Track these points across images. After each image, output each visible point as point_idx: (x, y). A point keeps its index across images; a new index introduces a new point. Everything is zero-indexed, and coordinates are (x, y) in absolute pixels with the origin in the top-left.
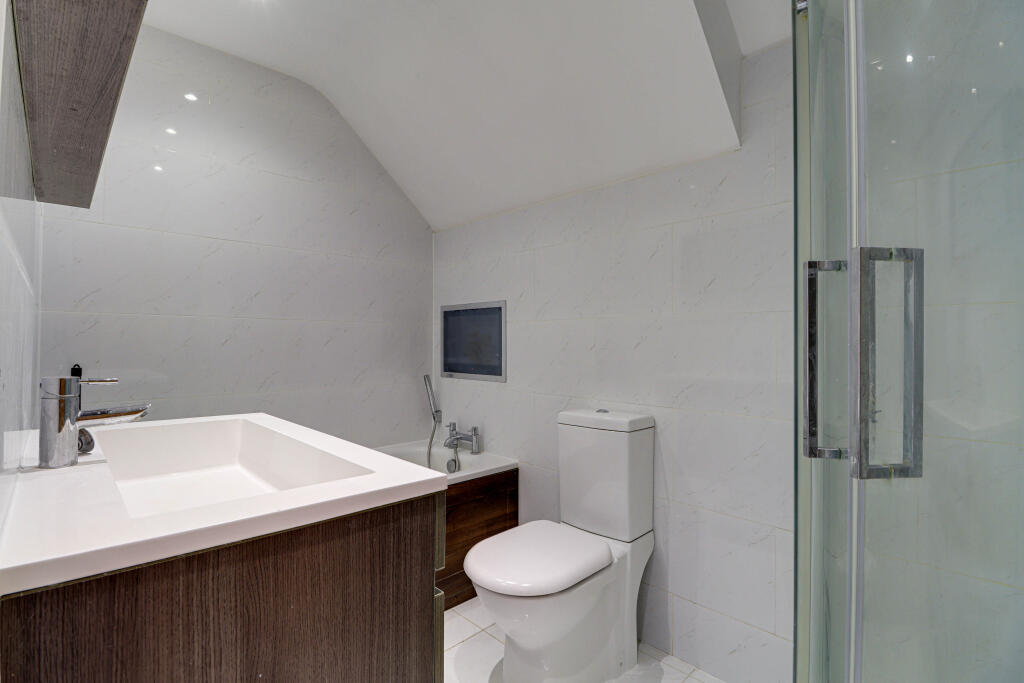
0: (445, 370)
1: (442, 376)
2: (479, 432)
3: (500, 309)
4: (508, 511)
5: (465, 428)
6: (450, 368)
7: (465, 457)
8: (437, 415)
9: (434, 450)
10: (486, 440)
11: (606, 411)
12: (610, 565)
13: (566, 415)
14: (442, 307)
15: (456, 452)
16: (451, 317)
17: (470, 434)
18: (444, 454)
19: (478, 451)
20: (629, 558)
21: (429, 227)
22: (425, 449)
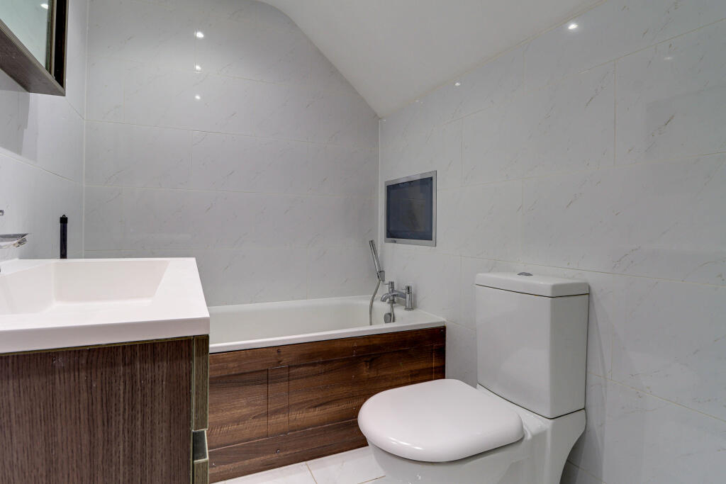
0: (388, 237)
1: (385, 241)
2: (413, 290)
3: (431, 179)
4: (434, 365)
5: (400, 287)
6: (392, 234)
7: (399, 312)
8: (381, 274)
9: (374, 303)
10: (419, 298)
11: (529, 275)
12: (522, 440)
13: (484, 277)
14: (386, 182)
15: (392, 307)
16: (392, 189)
17: (404, 291)
18: (382, 307)
19: (412, 307)
20: (549, 435)
21: (376, 115)
22: (368, 303)
